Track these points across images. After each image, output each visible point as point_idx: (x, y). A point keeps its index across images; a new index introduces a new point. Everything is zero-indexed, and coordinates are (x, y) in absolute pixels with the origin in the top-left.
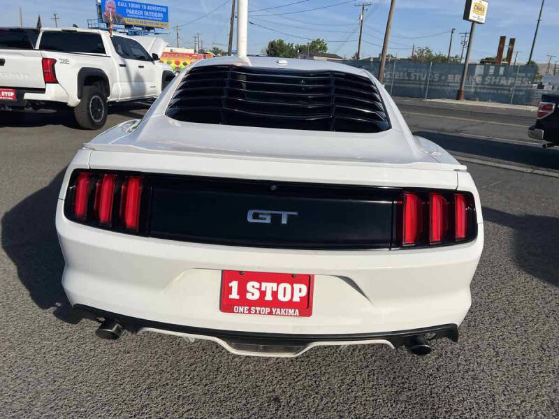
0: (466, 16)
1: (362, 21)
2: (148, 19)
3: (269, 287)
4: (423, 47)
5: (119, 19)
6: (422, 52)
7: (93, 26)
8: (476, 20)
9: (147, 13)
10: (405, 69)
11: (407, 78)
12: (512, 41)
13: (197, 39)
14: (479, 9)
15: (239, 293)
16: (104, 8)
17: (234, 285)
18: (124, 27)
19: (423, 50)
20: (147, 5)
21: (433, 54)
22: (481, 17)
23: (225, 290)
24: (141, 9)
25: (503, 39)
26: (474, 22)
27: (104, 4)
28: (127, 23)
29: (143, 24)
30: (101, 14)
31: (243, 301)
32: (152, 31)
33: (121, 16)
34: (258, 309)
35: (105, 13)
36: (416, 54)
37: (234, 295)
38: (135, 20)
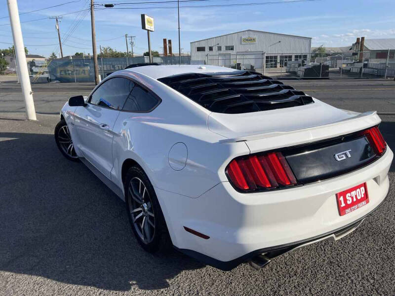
0: (144, 27)
1: (58, 30)
3: (353, 193)
4: (106, 47)
6: (106, 50)
8: (149, 29)
10: (110, 63)
11: (113, 69)
12: (170, 41)
14: (150, 22)
15: (344, 203)
17: (342, 198)
19: (107, 49)
21: (114, 51)
22: (152, 27)
23: (339, 203)
25: (165, 40)
26: (148, 30)
31: (348, 206)
34: (353, 207)
36: (102, 52)
37: (343, 205)
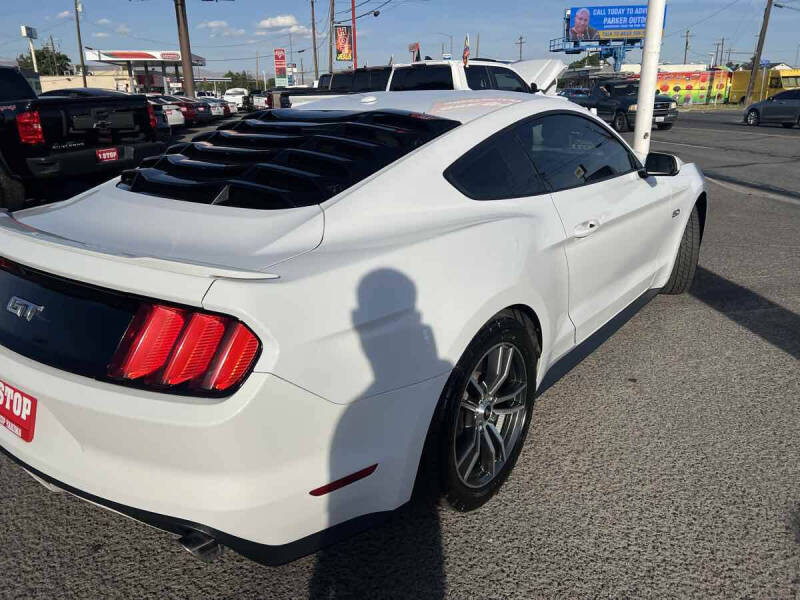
2: (633, 28)
3: (9, 393)
5: (592, 33)
7: (556, 48)
9: (633, 20)
13: (720, 47)
16: (574, 22)
18: (597, 43)
20: (634, 8)
24: (625, 15)
27: (575, 16)
28: (602, 37)
29: (624, 37)
30: (567, 30)
32: (637, 44)
33: (594, 29)
35: (574, 29)
38: (613, 31)
